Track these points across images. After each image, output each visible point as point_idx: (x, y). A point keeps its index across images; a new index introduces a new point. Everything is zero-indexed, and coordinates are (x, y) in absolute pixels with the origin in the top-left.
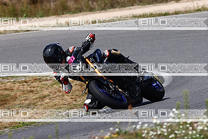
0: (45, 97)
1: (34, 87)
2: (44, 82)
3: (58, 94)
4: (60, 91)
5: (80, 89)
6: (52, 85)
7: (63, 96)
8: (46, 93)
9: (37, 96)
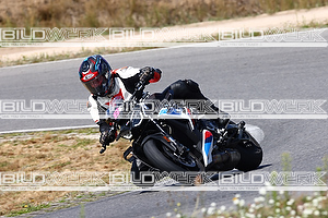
0: (63, 165)
1: (46, 150)
2: (62, 143)
3: (84, 160)
4: (86, 156)
5: (119, 153)
6: (75, 147)
7: (92, 163)
8: (65, 159)
9: (51, 164)
